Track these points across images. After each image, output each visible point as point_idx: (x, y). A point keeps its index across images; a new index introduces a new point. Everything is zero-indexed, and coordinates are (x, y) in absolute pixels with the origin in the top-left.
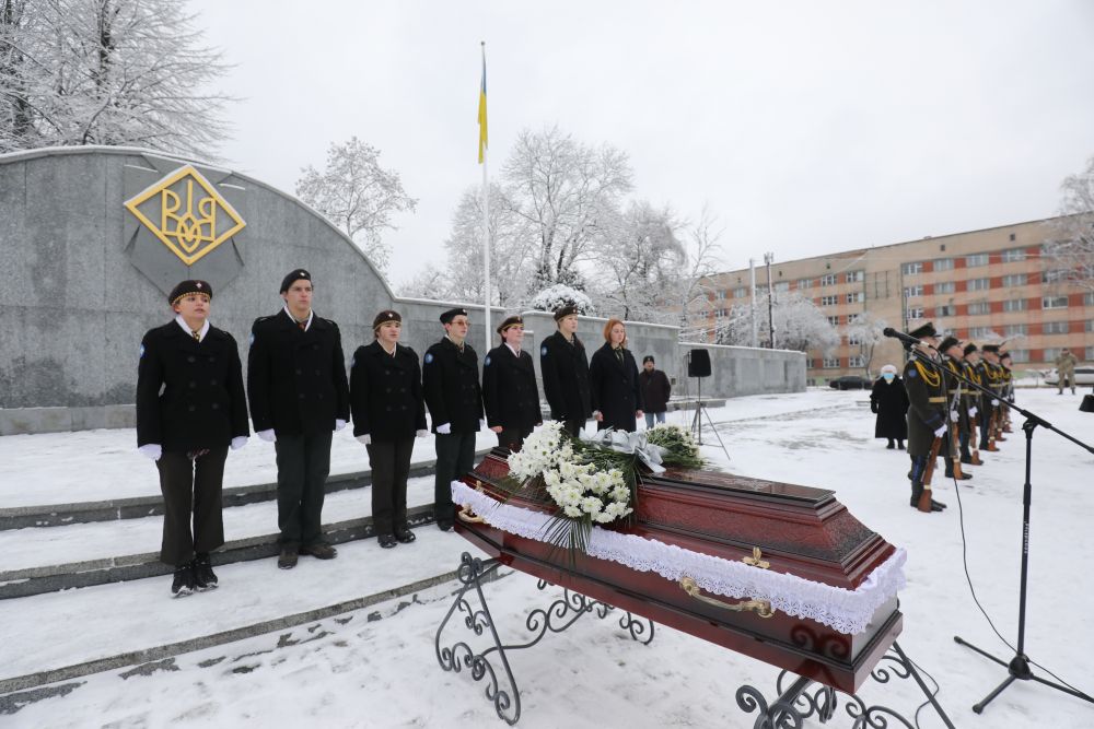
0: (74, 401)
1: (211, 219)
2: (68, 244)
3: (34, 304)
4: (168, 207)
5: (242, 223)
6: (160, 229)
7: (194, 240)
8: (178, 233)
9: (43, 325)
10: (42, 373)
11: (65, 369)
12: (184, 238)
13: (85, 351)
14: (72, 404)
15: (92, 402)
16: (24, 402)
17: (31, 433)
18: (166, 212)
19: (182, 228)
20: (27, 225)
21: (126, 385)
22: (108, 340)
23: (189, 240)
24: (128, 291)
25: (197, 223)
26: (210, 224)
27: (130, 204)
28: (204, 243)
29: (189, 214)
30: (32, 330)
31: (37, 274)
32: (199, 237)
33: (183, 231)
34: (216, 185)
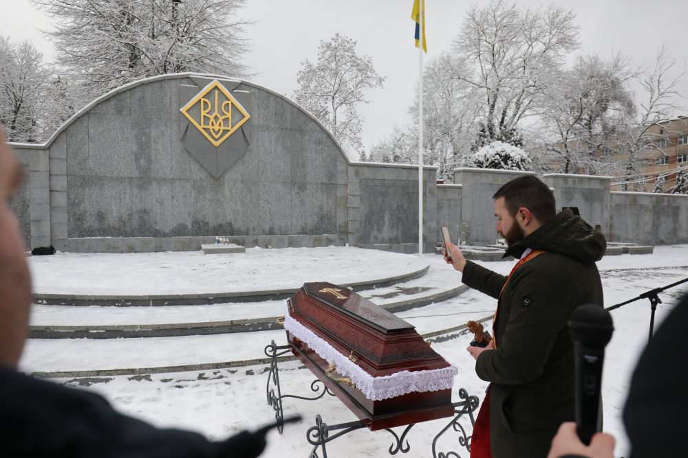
0: (156, 234)
1: (229, 115)
2: (152, 138)
3: (137, 175)
4: (204, 110)
5: (247, 116)
6: (200, 125)
7: (219, 130)
8: (210, 127)
9: (141, 188)
10: (141, 217)
11: (152, 214)
12: (213, 129)
13: (162, 204)
14: (155, 236)
15: (165, 235)
16: (132, 234)
17: (135, 252)
18: (203, 113)
19: (212, 123)
20: (132, 129)
21: (183, 224)
22: (173, 197)
23: (216, 130)
24: (183, 166)
25: (221, 118)
26: (228, 118)
27: (183, 110)
28: (226, 131)
29: (216, 113)
30: (136, 191)
31: (137, 157)
32: (222, 128)
33: (213, 124)
34: (231, 91)
